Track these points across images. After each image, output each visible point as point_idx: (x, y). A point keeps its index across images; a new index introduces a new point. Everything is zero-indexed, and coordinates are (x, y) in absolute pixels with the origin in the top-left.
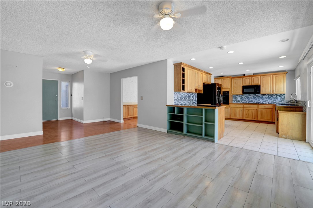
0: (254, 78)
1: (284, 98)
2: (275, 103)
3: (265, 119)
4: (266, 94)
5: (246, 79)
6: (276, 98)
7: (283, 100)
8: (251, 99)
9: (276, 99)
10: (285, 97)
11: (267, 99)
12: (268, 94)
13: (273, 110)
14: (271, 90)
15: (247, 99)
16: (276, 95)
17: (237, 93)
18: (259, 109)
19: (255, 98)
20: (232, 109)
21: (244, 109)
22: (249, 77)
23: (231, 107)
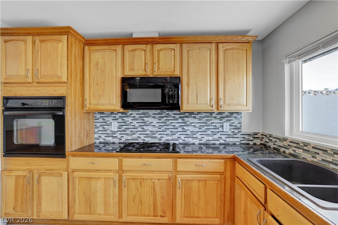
0: (161, 50)
1: (239, 126)
2: (217, 142)
4: (192, 113)
5: (135, 50)
6: (218, 125)
7: (236, 131)
8: (150, 128)
9: (221, 129)
10: (242, 122)
11: (197, 130)
12: (199, 113)
13: (225, 177)
14: (211, 99)
15: (140, 129)
16: (218, 116)
17: (104, 105)
18: (179, 177)
19: (163, 124)
20: (77, 179)
21: (125, 176)
22: (145, 46)
23: (73, 171)
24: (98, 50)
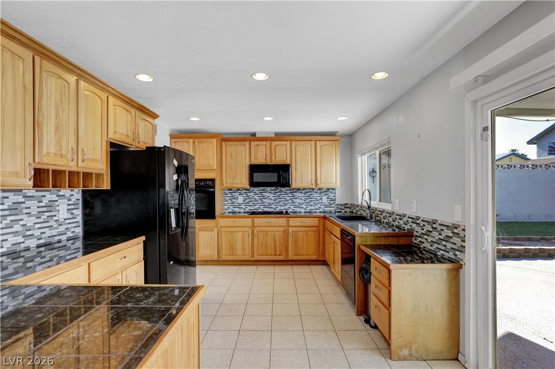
0: (276, 145)
1: (334, 198)
2: (318, 211)
3: (303, 255)
4: (299, 189)
5: (258, 145)
6: (319, 198)
7: (332, 202)
8: (268, 201)
9: (320, 201)
10: (336, 195)
11: (303, 201)
12: (304, 189)
13: (319, 229)
14: (311, 179)
15: (260, 202)
16: (319, 191)
17: (236, 184)
18: (291, 230)
19: (277, 198)
20: (224, 233)
21: (256, 230)
22: (265, 142)
23: (221, 227)
24: (231, 145)
